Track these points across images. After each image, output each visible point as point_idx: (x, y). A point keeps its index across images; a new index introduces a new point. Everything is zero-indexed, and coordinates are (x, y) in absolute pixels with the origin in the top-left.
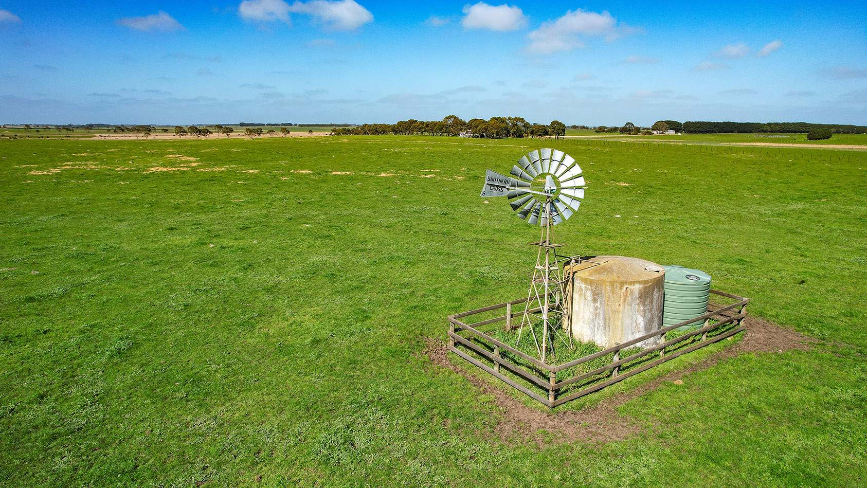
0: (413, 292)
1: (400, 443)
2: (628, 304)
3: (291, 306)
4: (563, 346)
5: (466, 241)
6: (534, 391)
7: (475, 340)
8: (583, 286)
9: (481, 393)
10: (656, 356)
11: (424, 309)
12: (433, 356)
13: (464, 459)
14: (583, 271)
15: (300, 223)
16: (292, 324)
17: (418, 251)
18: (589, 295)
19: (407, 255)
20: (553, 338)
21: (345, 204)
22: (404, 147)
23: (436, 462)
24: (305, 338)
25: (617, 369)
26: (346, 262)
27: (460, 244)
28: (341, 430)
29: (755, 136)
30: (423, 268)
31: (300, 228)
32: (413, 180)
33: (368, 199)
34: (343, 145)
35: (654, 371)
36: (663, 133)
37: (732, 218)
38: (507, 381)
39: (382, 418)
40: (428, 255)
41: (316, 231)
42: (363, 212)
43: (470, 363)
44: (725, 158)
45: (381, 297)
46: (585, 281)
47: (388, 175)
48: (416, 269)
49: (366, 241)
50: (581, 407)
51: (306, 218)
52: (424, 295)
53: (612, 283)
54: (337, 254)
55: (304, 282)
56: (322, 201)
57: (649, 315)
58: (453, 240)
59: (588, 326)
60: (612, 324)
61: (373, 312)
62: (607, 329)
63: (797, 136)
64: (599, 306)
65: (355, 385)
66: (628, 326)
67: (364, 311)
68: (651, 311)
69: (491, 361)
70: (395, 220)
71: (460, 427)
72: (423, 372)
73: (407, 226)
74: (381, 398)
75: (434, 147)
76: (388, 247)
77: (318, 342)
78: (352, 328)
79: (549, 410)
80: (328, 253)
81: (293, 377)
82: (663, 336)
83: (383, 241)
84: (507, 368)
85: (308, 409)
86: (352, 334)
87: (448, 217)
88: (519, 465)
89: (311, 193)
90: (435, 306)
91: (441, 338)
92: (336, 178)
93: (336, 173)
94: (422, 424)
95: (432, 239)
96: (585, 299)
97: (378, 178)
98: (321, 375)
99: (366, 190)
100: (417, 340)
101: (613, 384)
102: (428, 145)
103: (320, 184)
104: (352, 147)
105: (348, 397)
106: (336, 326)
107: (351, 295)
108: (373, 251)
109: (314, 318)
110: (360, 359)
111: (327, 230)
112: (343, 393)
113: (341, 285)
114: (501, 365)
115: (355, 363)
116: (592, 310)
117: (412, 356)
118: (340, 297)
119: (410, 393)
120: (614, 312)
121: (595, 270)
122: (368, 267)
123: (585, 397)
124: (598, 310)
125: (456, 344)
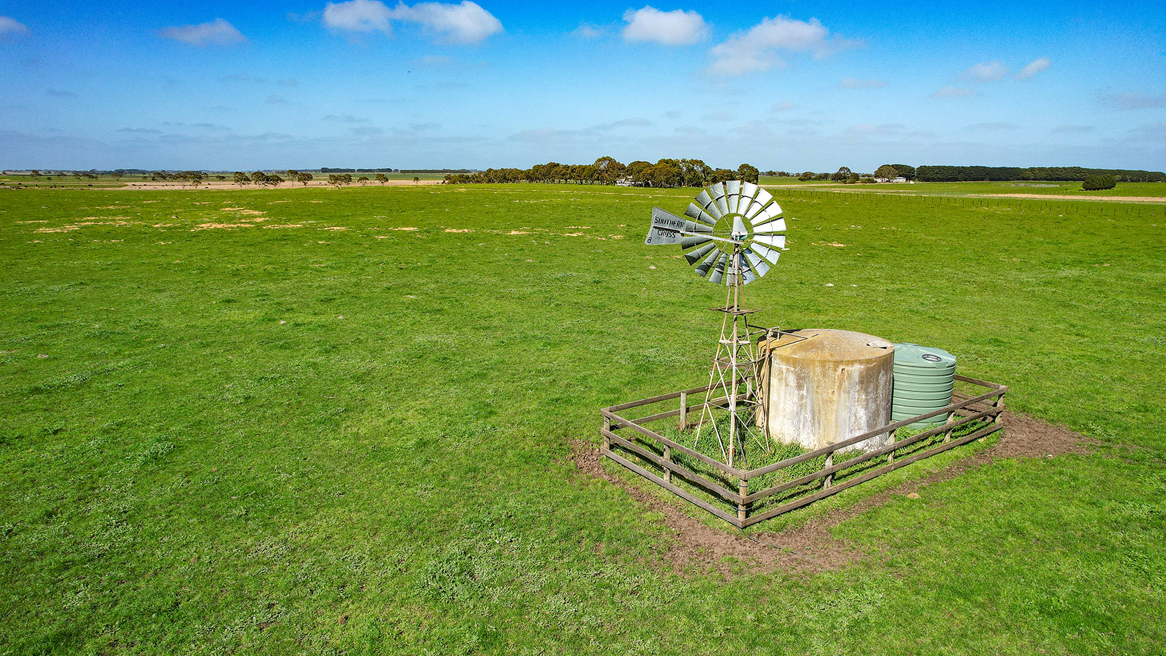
0: (554, 380)
1: (536, 573)
2: (844, 392)
3: (388, 400)
4: (756, 449)
5: (626, 316)
6: (717, 507)
7: (639, 441)
8: (784, 367)
9: (645, 511)
10: (883, 461)
11: (568, 402)
12: (582, 463)
13: (624, 594)
14: (784, 349)
15: (401, 294)
16: (391, 421)
17: (560, 329)
18: (792, 379)
19: (546, 334)
20: (743, 439)
21: (462, 269)
22: (542, 198)
23: (585, 598)
24: (407, 439)
25: (830, 477)
26: (463, 343)
27: (617, 320)
28: (456, 556)
29: (1012, 184)
30: (567, 351)
31: (402, 299)
32: (554, 240)
33: (494, 264)
34: (459, 196)
35: (881, 482)
36: (889, 181)
37: (983, 287)
38: (682, 494)
39: (511, 541)
40: (574, 335)
41: (424, 304)
42: (486, 279)
43: (630, 471)
44: (973, 212)
45: (511, 387)
46: (787, 360)
47: (521, 233)
48: (558, 352)
49: (491, 317)
50: (782, 527)
51: (409, 288)
52: (568, 385)
53: (823, 363)
54: (452, 333)
55: (407, 368)
56: (431, 266)
57: (873, 406)
58: (608, 315)
59: (790, 422)
60: (823, 418)
61: (501, 406)
62: (817, 425)
63: (1069, 185)
64: (805, 394)
65: (475, 499)
66: (845, 421)
67: (488, 405)
68: (876, 401)
69: (659, 468)
70: (530, 290)
71: (617, 552)
72: (568, 483)
73: (546, 298)
74: (511, 516)
75: (582, 198)
76: (520, 324)
77: (425, 444)
78: (472, 427)
79: (738, 531)
80: (439, 332)
81: (391, 489)
82: (893, 435)
83: (513, 316)
84: (681, 477)
85: (411, 530)
86: (471, 435)
87: (601, 286)
88: (698, 601)
89: (417, 256)
90: (584, 398)
91: (591, 439)
92: (450, 236)
93: (451, 231)
94: (566, 549)
95: (579, 314)
96: (787, 385)
97: (507, 237)
98: (430, 487)
99: (491, 252)
100: (560, 442)
101: (824, 498)
102: (574, 196)
103: (429, 245)
104: (472, 198)
105: (465, 514)
106: (450, 425)
107: (470, 384)
108: (501, 329)
109: (420, 414)
110: (481, 466)
111: (439, 302)
112: (459, 509)
113: (456, 373)
114: (673, 473)
115: (475, 471)
116: (796, 399)
117: (552, 462)
118: (455, 387)
119: (550, 509)
120: (826, 402)
121: (801, 346)
122: (493, 349)
123: (787, 515)
124: (804, 400)
125: (612, 447)
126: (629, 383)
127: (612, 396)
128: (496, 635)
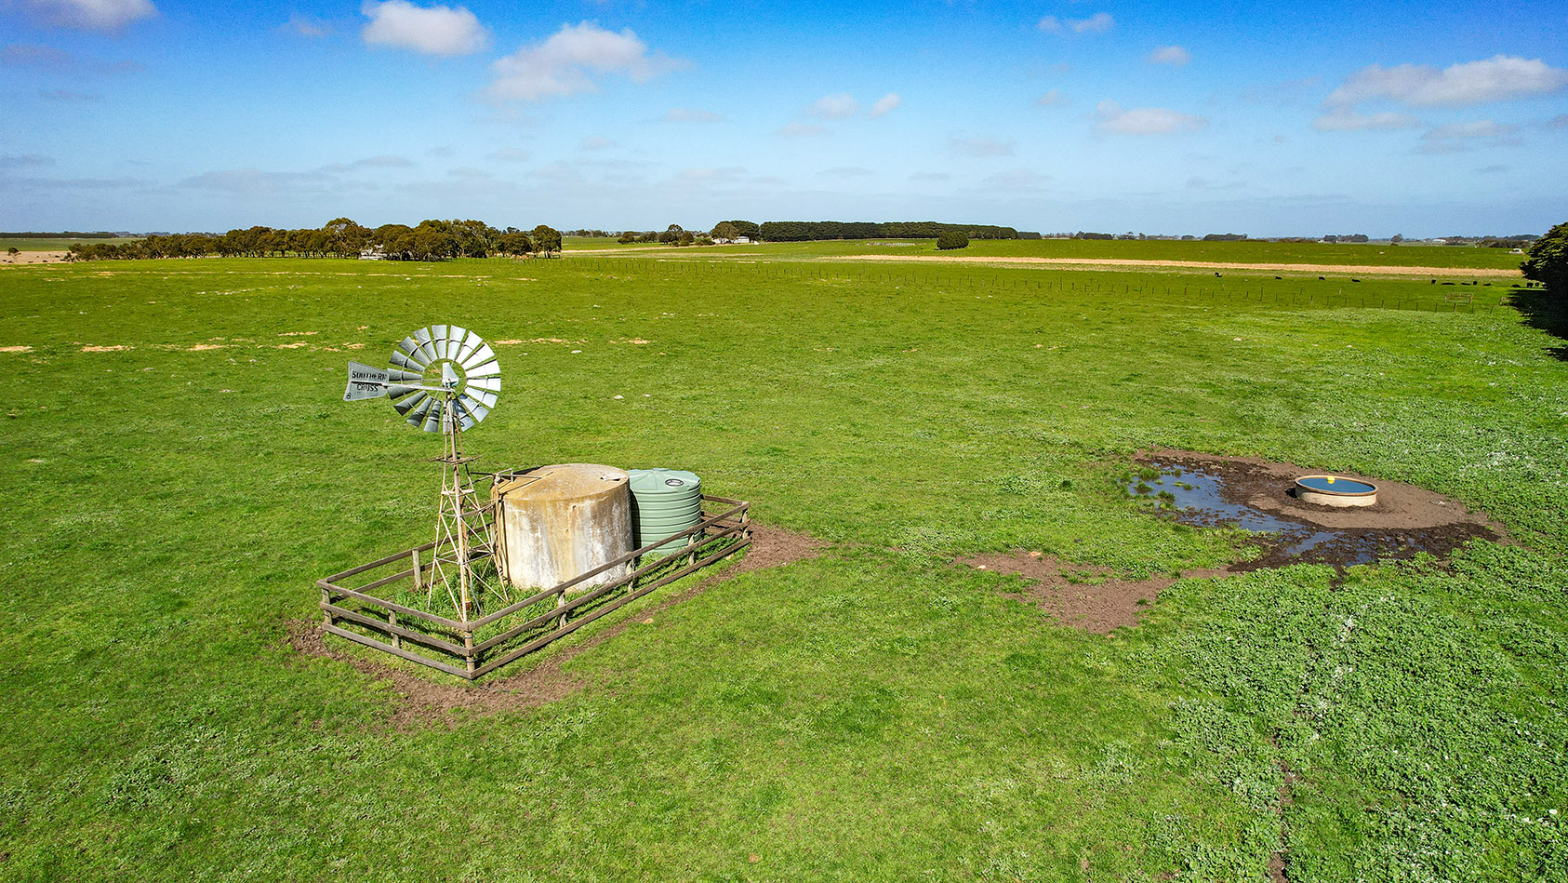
0: (265, 554)
1: (246, 761)
2: (578, 529)
3: (24, 609)
4: (494, 598)
5: (361, 461)
6: (449, 664)
7: (364, 609)
8: (516, 511)
9: (372, 680)
10: (623, 593)
11: (283, 577)
12: (300, 643)
13: (343, 760)
14: (516, 492)
15: (20, 458)
16: (33, 636)
17: (272, 485)
18: (525, 522)
19: (253, 495)
20: (481, 590)
21: (119, 412)
22: (244, 287)
23: (301, 772)
24: (62, 654)
25: (564, 616)
26: (132, 521)
27: (349, 467)
28: (147, 764)
30: (282, 514)
31: (21, 466)
32: (262, 355)
33: (171, 400)
34: (101, 286)
35: (619, 613)
36: (729, 242)
37: (784, 386)
38: (412, 657)
39: (214, 737)
40: (291, 492)
41: (61, 469)
42: (160, 425)
43: (357, 644)
44: (808, 286)
45: (206, 570)
46: (518, 504)
47: (211, 347)
48: (269, 517)
49: (172, 479)
50: (513, 673)
51: (33, 448)
52: (282, 558)
53: (554, 503)
54: (112, 509)
55: (47, 565)
56: (65, 409)
57: (609, 540)
58: (338, 462)
59: (529, 566)
60: (560, 558)
61: (193, 595)
62: (555, 566)
63: (923, 243)
64: (540, 536)
65: (166, 702)
66: (582, 558)
67: (176, 596)
68: (612, 534)
69: (386, 634)
70: (228, 435)
71: (339, 725)
72: (283, 667)
73: (252, 445)
74: (212, 713)
75: (305, 283)
76: (215, 485)
77: (90, 655)
78: (155, 625)
79: (469, 683)
80: (92, 508)
81: (48, 714)
82: (629, 565)
83: (205, 475)
84: (411, 640)
85: (84, 751)
86: (154, 634)
87: (330, 421)
88: (419, 752)
89: (37, 395)
90: (302, 571)
91: (312, 617)
92: (92, 359)
93: (92, 349)
94: (281, 732)
95: (298, 463)
96: (521, 529)
97: (190, 355)
98: (105, 700)
99: (165, 381)
100: (272, 625)
101: (561, 637)
102: (292, 281)
103: (56, 375)
104: (124, 289)
105: (155, 721)
106: (122, 627)
107: (148, 573)
108: (187, 495)
109: (78, 620)
110: (172, 666)
111: (86, 465)
112: (147, 718)
113: (126, 560)
114: (402, 638)
115: (163, 674)
116: (532, 543)
117: (263, 648)
118: (125, 580)
119: (260, 697)
120: (561, 541)
121: (533, 488)
122: (177, 524)
123: (521, 660)
124: (540, 543)
125: (335, 622)
126: (360, 545)
127: (339, 564)
128: (200, 826)
